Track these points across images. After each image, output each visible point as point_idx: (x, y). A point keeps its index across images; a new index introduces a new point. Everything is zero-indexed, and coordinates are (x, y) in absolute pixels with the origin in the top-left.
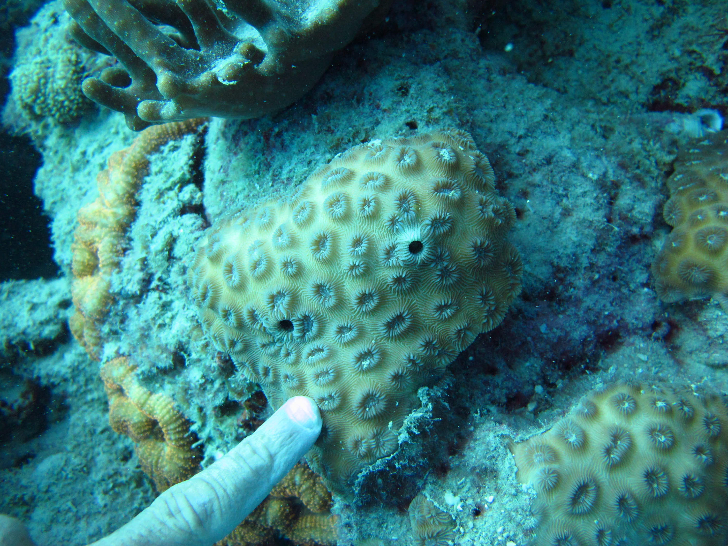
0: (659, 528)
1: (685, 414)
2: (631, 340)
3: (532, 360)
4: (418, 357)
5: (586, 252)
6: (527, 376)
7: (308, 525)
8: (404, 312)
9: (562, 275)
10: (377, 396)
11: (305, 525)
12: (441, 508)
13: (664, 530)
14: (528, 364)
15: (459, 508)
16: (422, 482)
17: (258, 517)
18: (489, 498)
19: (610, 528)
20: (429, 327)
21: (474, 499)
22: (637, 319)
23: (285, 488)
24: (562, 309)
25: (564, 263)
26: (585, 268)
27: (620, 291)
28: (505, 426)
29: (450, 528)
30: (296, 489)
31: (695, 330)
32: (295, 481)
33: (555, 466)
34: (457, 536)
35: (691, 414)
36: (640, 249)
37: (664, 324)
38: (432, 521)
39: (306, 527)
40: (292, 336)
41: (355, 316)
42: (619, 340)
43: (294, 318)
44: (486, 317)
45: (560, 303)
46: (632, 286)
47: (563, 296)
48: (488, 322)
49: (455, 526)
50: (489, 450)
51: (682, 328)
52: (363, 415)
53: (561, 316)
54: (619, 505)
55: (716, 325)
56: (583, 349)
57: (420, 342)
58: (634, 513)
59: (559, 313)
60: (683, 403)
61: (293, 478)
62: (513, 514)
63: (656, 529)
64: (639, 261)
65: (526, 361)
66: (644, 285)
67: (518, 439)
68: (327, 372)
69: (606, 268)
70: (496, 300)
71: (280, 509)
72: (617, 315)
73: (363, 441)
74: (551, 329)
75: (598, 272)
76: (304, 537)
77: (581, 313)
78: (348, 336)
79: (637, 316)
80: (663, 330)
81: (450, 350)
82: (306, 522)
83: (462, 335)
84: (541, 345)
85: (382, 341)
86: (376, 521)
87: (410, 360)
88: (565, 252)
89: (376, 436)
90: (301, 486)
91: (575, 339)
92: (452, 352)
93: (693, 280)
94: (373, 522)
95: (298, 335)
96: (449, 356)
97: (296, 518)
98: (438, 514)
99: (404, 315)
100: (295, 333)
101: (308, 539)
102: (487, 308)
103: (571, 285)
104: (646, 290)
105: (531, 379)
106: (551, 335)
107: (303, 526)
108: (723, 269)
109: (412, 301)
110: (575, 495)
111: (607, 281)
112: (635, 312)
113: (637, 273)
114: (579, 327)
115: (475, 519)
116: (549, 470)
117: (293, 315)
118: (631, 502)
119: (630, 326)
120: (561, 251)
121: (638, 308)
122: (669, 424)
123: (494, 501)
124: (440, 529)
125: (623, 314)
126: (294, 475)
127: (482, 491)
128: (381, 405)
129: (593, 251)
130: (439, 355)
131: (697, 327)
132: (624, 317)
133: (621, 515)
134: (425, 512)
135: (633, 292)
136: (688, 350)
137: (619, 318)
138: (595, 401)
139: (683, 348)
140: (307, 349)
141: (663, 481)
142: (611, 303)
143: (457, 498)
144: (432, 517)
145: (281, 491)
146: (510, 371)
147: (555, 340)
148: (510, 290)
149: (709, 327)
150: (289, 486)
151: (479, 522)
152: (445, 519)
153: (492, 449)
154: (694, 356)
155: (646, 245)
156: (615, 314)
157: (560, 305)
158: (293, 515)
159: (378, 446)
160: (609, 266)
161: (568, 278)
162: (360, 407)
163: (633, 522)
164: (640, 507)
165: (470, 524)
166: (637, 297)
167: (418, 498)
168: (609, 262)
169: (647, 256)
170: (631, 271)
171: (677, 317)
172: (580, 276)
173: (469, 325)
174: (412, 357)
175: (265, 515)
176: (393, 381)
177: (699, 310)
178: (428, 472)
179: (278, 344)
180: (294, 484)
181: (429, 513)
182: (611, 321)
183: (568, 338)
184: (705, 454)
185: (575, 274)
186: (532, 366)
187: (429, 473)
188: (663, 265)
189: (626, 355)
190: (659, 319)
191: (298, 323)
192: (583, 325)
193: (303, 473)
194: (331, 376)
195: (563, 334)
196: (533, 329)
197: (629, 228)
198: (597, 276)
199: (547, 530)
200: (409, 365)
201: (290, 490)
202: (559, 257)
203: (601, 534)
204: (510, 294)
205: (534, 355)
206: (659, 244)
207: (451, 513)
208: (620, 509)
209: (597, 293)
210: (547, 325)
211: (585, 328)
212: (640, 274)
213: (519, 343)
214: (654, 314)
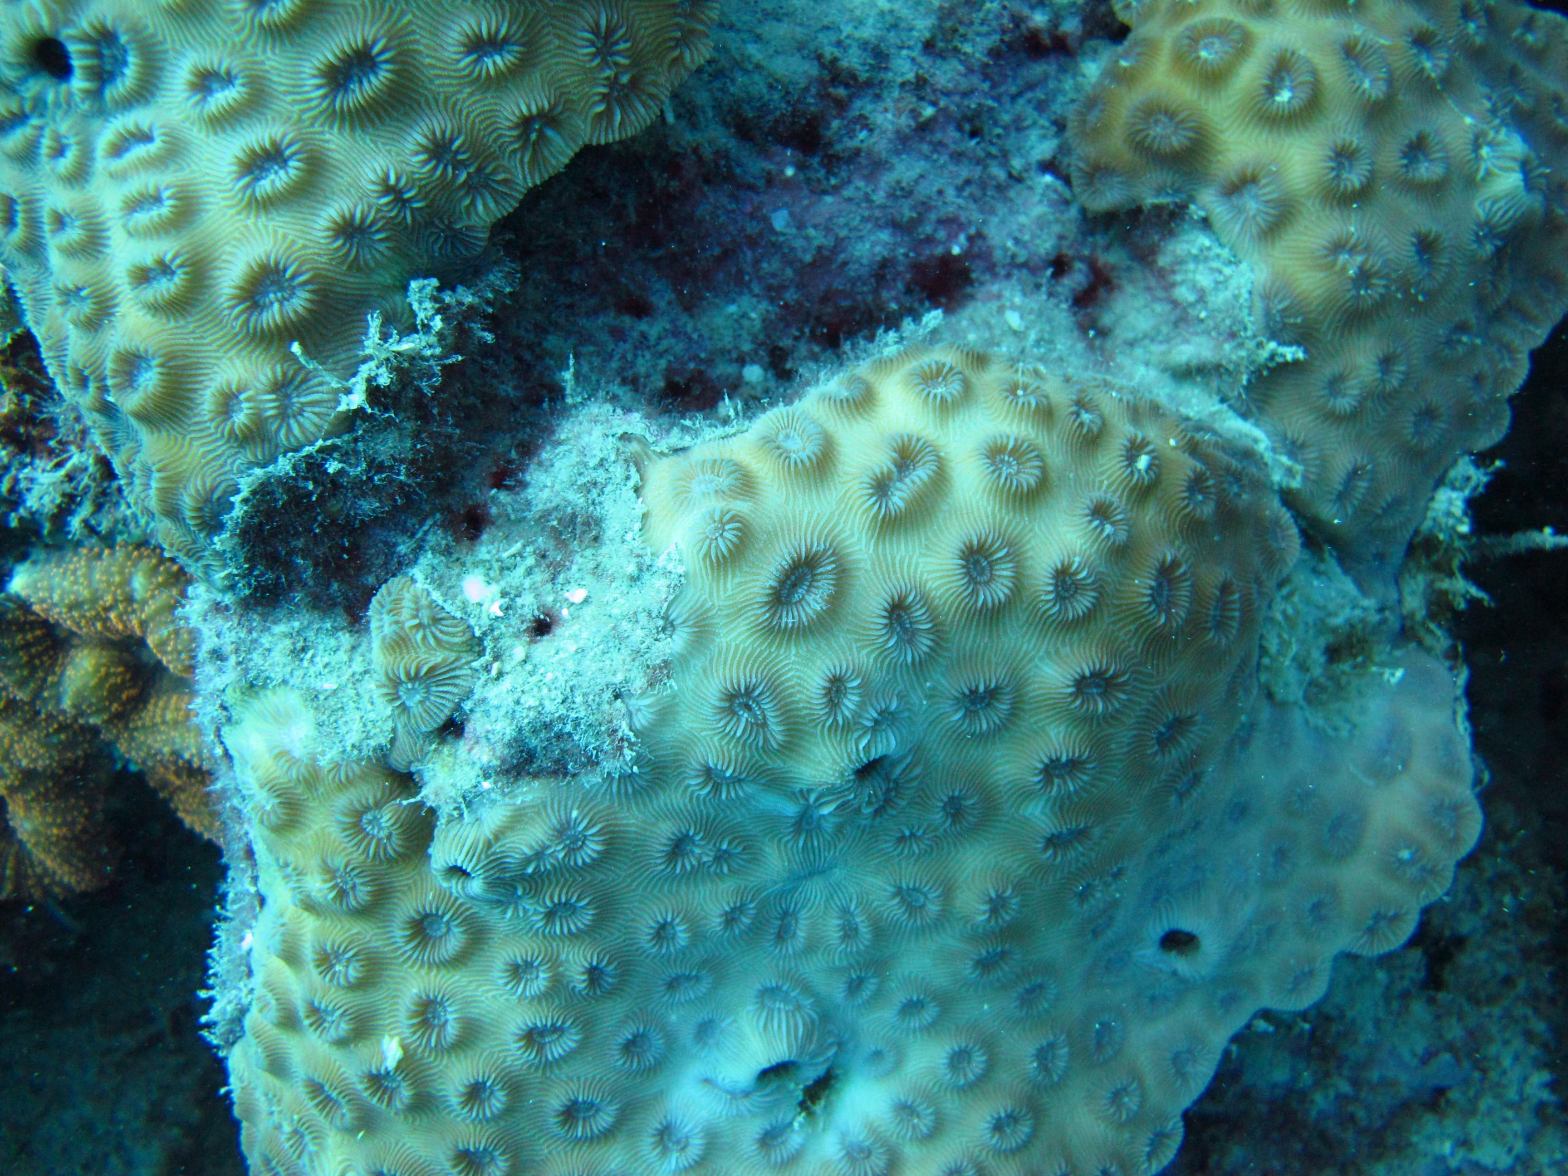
0: (982, 689)
1: (1082, 424)
2: (995, 288)
3: (746, 301)
4: (411, 184)
5: (909, 48)
6: (728, 339)
7: (169, 716)
8: (375, 42)
9: (841, 92)
10: (289, 274)
11: (163, 716)
12: (448, 607)
13: (992, 694)
14: (732, 309)
15: (496, 611)
16: (412, 544)
17: (41, 689)
18: (577, 595)
19: (858, 672)
20: (447, 99)
21: (537, 596)
22: (1017, 241)
23: (107, 609)
24: (833, 181)
25: (853, 60)
26: (903, 85)
27: (985, 167)
28: (636, 416)
29: (466, 658)
30: (134, 611)
31: (1149, 289)
32: (133, 590)
33: (742, 507)
34: (484, 677)
35: (1095, 429)
36: (1046, 77)
37: (1079, 265)
38: (419, 636)
39: (164, 722)
40: (70, 94)
41: (244, 44)
42: (969, 290)
43: (71, 31)
44: (605, 97)
45: (832, 162)
46: (1017, 163)
47: (838, 147)
48: (608, 113)
49: (481, 654)
50: (585, 465)
51: (1119, 287)
52: (247, 321)
53: (829, 199)
54: (890, 618)
55: (1194, 272)
56: (876, 291)
57: (417, 137)
58: (924, 643)
59: (825, 192)
60: (1081, 404)
61: (127, 582)
62: (625, 625)
63: (973, 692)
64: (1041, 107)
65: (733, 301)
66: (1048, 166)
67: (663, 446)
68: (157, 199)
69: (957, 98)
70: (637, 59)
71: (97, 670)
72: (970, 223)
73: (242, 397)
74: (801, 226)
75: (934, 104)
76: (157, 746)
77: (879, 197)
78: (223, 97)
79: (1017, 234)
80: (1077, 278)
81: (501, 177)
82: (165, 708)
83: (534, 136)
84: (770, 266)
85: (317, 128)
86: (288, 642)
87: (388, 189)
88: (857, 34)
89: (281, 387)
90: (144, 602)
91: (858, 261)
92: (505, 182)
93: (1156, 146)
94: (280, 646)
95: (86, 85)
96: (496, 195)
97: (140, 701)
98: (436, 621)
99: (376, 50)
100: (78, 83)
101: (166, 750)
102: (608, 73)
103: (863, 122)
104: (1048, 179)
105: (736, 348)
106: (799, 243)
107: (158, 719)
108: (1226, 125)
109: (403, 13)
110: (782, 583)
111: (952, 134)
112: (1015, 227)
113: (1034, 135)
114: (870, 231)
115: (532, 642)
116: (723, 514)
117: (69, 23)
118: (919, 613)
119: (998, 255)
120: (847, 29)
121: (1023, 219)
122: (1040, 441)
123: (586, 601)
124: (438, 657)
125: (984, 222)
126: (131, 574)
127: (561, 578)
128: (299, 303)
129: (928, 46)
130: (471, 187)
131: (1153, 282)
132: (985, 231)
133: (891, 643)
134: (406, 614)
135: (1017, 179)
136: (1130, 335)
137: (972, 231)
138: (871, 378)
139: (1118, 331)
140: (107, 133)
141: (1004, 572)
142: (960, 189)
143: (495, 589)
144: (420, 626)
145: (98, 617)
146: (684, 318)
147: (808, 258)
148: (678, 43)
149: (1178, 278)
150: (116, 601)
151: (544, 647)
152: (453, 635)
153: (591, 464)
154: (1138, 351)
155: (1063, 70)
156: (963, 219)
157: (830, 172)
158: (133, 692)
159: (284, 414)
160: (965, 95)
161: (858, 104)
162: (242, 300)
163: (920, 667)
164: (938, 631)
165: (519, 651)
166: (1025, 193)
167: (395, 583)
168: (964, 84)
169: (1061, 99)
170: (1018, 126)
171: (1113, 258)
172: (889, 103)
173: (552, 109)
174: (392, 181)
175: (57, 684)
176: (336, 237)
177: (1163, 238)
178: (429, 522)
179: (35, 121)
180: (130, 599)
181: (416, 616)
182: (952, 237)
183: (842, 257)
184: (1113, 524)
185: (878, 97)
186: (744, 315)
187: (435, 524)
188: (1092, 117)
189: (978, 321)
190: (1070, 253)
191: (81, 47)
192: (880, 227)
193: (154, 571)
194: (165, 209)
195: (829, 242)
196: (752, 216)
197: (1026, 11)
198: (929, 111)
199: (705, 670)
200: (384, 200)
201: (120, 617)
202: (839, 44)
203: (835, 687)
204: (676, 53)
205: (751, 291)
206: (1091, 69)
207: (472, 622)
208: (890, 626)
209: (927, 158)
210: (792, 214)
211: (885, 236)
212: (1044, 137)
213: (717, 251)
214: (1061, 237)
